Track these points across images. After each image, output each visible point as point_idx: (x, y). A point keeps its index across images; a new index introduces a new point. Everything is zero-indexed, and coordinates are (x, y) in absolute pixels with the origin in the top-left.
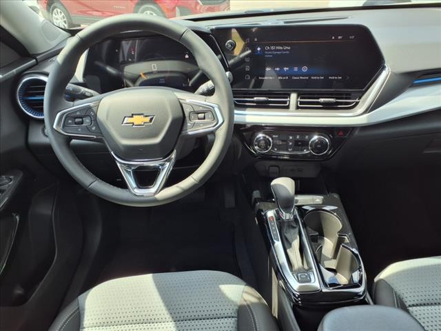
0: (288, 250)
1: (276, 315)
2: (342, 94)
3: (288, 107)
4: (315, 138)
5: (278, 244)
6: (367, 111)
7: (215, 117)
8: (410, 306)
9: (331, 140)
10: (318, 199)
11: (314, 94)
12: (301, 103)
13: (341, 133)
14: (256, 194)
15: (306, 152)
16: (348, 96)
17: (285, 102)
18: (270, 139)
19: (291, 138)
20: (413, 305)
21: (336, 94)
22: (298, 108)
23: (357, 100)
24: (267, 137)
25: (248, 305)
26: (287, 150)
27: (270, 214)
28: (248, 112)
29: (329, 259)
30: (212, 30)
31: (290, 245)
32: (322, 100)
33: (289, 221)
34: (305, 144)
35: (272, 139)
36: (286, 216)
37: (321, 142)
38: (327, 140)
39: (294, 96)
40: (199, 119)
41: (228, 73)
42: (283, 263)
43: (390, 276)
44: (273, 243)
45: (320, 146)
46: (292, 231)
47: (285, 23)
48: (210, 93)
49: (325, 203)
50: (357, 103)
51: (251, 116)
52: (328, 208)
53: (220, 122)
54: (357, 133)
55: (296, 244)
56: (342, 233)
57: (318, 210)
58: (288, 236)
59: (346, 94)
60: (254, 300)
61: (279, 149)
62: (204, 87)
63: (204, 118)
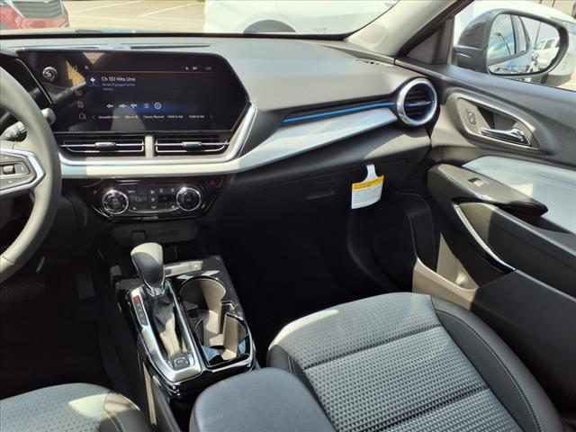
0: (161, 335)
1: (154, 420)
2: (209, 136)
3: (143, 154)
4: (184, 190)
5: (147, 329)
6: (237, 156)
7: (30, 170)
8: (305, 368)
9: (201, 191)
10: (196, 265)
11: (175, 137)
12: (160, 148)
13: (213, 183)
14: (115, 270)
15: (174, 208)
16: (216, 138)
17: (140, 148)
18: (125, 196)
19: (152, 192)
20: (309, 367)
21: (202, 137)
22: (156, 154)
23: (226, 143)
24: (121, 193)
25: (113, 418)
26: (150, 208)
27: (136, 293)
28: (89, 161)
29: (215, 335)
30: (19, 52)
31: (163, 327)
32: (185, 144)
33: (159, 298)
34: (171, 199)
35: (128, 195)
36: (156, 292)
37: (190, 195)
38: (198, 193)
39: (149, 140)
40: (5, 173)
41: (45, 112)
42: (154, 351)
43: (283, 340)
44: (141, 329)
45: (190, 200)
46: (165, 309)
47: (132, 48)
48: (20, 137)
49: (205, 269)
50: (227, 146)
51: (95, 168)
52: (208, 274)
53: (40, 175)
54: (232, 181)
55: (171, 324)
56: (225, 300)
57: (197, 278)
58: (160, 316)
59: (214, 136)
60: (121, 409)
61: (139, 209)
62: (12, 130)
63: (14, 172)
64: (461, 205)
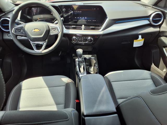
0: (80, 69)
1: (77, 86)
2: (97, 26)
3: (81, 29)
4: (89, 38)
5: (77, 67)
6: (103, 30)
7: (58, 30)
8: (111, 82)
10: (90, 56)
11: (89, 25)
12: (85, 28)
13: (96, 37)
14: (73, 55)
15: (87, 42)
16: (99, 26)
17: (81, 28)
18: (77, 39)
19: (83, 38)
20: (112, 82)
22: (84, 29)
23: (100, 27)
24: (76, 38)
25: (69, 83)
26: (82, 42)
27: (77, 60)
28: (70, 30)
29: (92, 71)
30: (59, 6)
31: (81, 67)
32: (91, 27)
33: (81, 61)
34: (86, 40)
35: (77, 38)
36: (80, 59)
37: (91, 39)
38: (92, 39)
39: (83, 26)
40: (54, 30)
41: (62, 18)
42: (78, 71)
43: (108, 75)
44: (76, 66)
46: (82, 64)
48: (57, 23)
50: (100, 28)
51: (71, 32)
52: (92, 58)
54: (101, 37)
55: (82, 67)
56: (95, 64)
57: (90, 59)
58: (80, 65)
60: (70, 81)
61: (79, 42)
62: (56, 22)
63: (55, 30)
64: (165, 48)
